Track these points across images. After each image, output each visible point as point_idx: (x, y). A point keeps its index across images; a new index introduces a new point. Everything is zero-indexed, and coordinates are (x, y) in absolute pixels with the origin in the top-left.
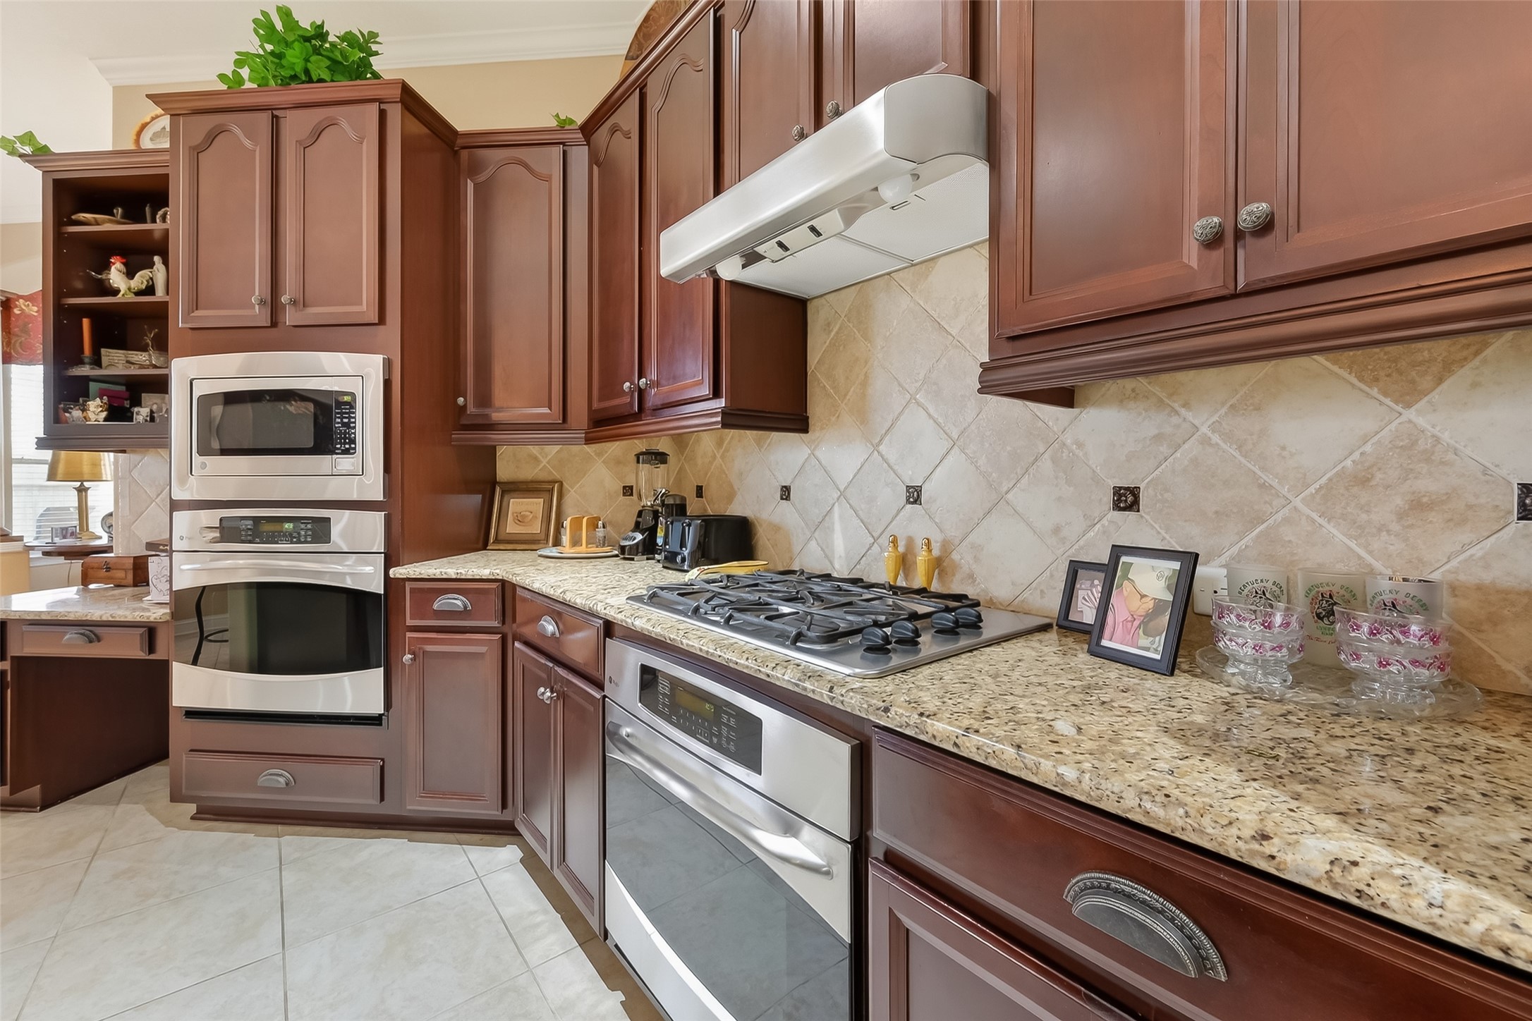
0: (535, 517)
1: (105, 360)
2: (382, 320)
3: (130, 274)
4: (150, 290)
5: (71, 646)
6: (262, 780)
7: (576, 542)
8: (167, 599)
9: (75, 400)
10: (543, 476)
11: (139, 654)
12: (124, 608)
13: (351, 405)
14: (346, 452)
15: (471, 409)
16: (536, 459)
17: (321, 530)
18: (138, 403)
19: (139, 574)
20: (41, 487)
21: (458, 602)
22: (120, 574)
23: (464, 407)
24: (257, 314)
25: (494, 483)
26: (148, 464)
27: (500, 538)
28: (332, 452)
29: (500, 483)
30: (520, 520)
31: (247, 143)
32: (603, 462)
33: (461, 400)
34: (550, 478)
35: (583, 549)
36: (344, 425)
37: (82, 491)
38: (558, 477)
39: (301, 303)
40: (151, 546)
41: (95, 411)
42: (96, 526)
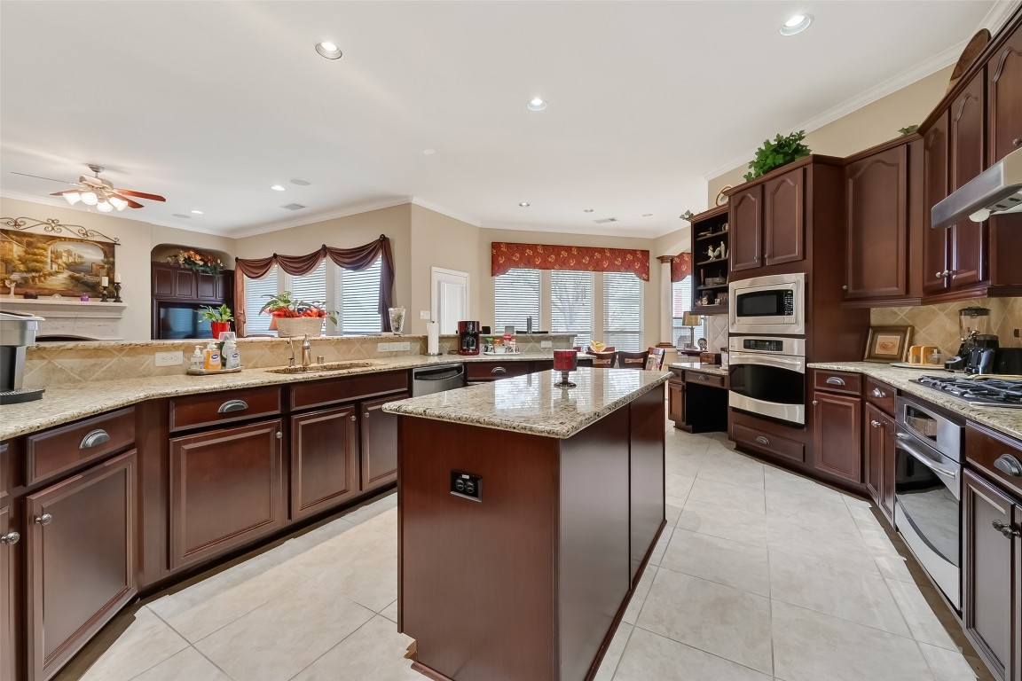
0: (894, 346)
1: (706, 282)
2: (804, 257)
3: (714, 251)
4: (719, 256)
5: (700, 380)
6: (758, 439)
7: (918, 361)
8: (727, 368)
9: (699, 298)
10: (902, 323)
11: (719, 386)
12: (712, 370)
13: (792, 295)
14: (789, 314)
15: (850, 291)
16: (896, 313)
17: (779, 346)
18: (716, 297)
19: (717, 360)
20: (680, 328)
21: (839, 381)
22: (711, 359)
23: (847, 290)
24: (756, 262)
25: (868, 326)
26: (719, 320)
27: (872, 355)
28: (783, 314)
29: (872, 327)
30: (884, 347)
31: (753, 199)
32: (946, 314)
33: (845, 287)
34: (906, 324)
35: (921, 365)
36: (789, 303)
37: (692, 329)
38: (911, 324)
39: (772, 256)
40: (722, 349)
41: (705, 302)
42: (696, 344)
